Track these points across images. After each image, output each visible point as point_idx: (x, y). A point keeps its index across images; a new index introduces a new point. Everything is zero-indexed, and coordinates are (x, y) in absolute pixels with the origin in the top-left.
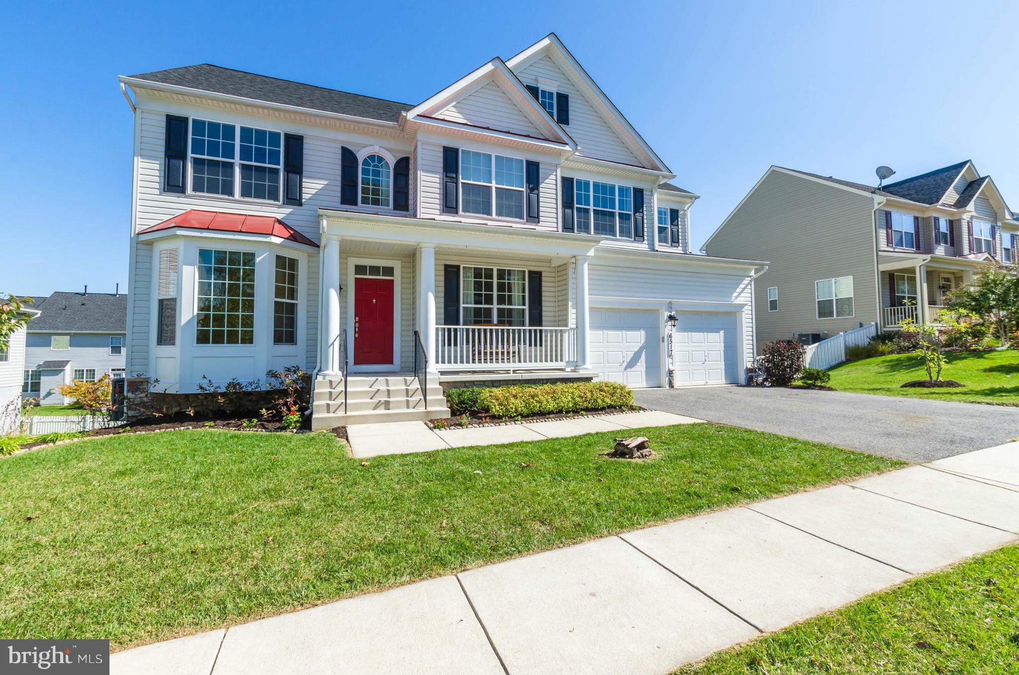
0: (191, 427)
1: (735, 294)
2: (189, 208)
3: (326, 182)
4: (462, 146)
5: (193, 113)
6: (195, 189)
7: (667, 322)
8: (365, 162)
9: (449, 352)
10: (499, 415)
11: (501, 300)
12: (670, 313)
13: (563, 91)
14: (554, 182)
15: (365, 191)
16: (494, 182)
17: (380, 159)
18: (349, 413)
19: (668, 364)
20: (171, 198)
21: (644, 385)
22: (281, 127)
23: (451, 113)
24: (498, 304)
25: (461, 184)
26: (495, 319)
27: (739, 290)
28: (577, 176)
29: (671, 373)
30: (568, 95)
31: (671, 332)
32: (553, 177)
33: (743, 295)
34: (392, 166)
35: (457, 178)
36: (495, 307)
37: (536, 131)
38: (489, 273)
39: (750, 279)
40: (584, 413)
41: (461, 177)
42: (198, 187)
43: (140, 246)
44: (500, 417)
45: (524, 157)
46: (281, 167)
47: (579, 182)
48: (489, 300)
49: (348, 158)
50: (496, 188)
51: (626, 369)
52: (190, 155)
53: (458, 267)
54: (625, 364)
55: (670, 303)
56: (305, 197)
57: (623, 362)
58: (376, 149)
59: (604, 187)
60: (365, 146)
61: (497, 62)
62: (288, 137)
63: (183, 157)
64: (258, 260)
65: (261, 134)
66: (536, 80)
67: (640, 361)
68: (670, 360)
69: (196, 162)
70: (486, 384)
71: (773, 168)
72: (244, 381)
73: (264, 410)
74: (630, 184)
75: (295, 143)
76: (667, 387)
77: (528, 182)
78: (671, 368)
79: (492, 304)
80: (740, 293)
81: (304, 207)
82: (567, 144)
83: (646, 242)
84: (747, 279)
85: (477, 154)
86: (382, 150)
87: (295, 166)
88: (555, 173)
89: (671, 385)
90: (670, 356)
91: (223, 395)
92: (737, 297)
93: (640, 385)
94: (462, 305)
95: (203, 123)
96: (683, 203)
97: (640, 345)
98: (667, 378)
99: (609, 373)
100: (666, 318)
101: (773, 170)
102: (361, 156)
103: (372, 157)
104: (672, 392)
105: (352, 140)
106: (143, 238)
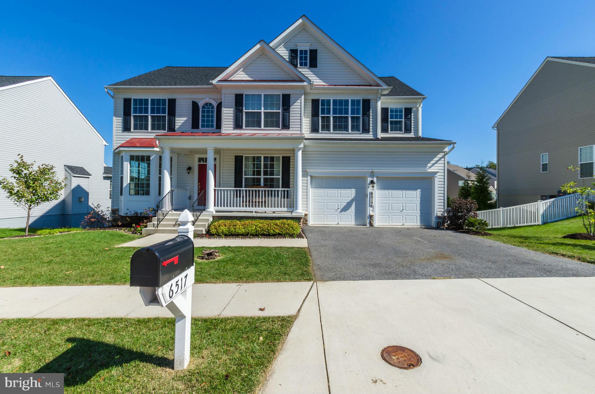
0: (118, 230)
1: (429, 165)
2: (132, 137)
3: (185, 119)
4: (245, 92)
5: (134, 96)
6: (135, 129)
7: (370, 185)
8: (203, 107)
9: (237, 200)
10: (214, 234)
11: (266, 173)
12: (372, 179)
13: (313, 48)
14: (300, 104)
15: (203, 121)
16: (263, 108)
17: (210, 104)
18: (159, 228)
19: (370, 211)
20: (126, 134)
21: (354, 223)
22: (166, 96)
23: (241, 76)
24: (264, 175)
25: (244, 113)
26: (262, 184)
27: (433, 162)
28: (321, 98)
29: (371, 217)
30: (317, 50)
31: (372, 191)
32: (299, 101)
33: (436, 165)
34: (215, 107)
35: (242, 110)
36: (262, 177)
37: (288, 76)
38: (259, 158)
39: (443, 154)
40: (260, 236)
41: (244, 108)
42: (135, 128)
43: (116, 155)
44: (213, 235)
45: (280, 93)
46: (166, 115)
47: (323, 101)
48: (259, 173)
49: (195, 105)
50: (264, 112)
51: (341, 212)
52: (132, 114)
53: (242, 157)
54: (340, 210)
55: (372, 172)
56: (177, 127)
57: (338, 208)
58: (207, 100)
59: (341, 101)
60: (203, 99)
61: (262, 43)
62: (169, 100)
63: (130, 115)
64: (151, 159)
65: (158, 100)
66: (296, 45)
67: (350, 209)
68: (371, 209)
69: (134, 116)
70: (238, 218)
71: (548, 59)
72: (139, 212)
73: (134, 224)
74: (360, 98)
75: (172, 103)
76: (368, 226)
77: (283, 105)
78: (372, 213)
79: (260, 175)
80: (434, 164)
81: (176, 132)
82: (305, 81)
83: (371, 133)
84: (440, 154)
85: (253, 95)
86: (211, 100)
87: (172, 113)
88: (300, 99)
89: (371, 225)
90: (371, 206)
91: (129, 217)
92: (430, 167)
93: (349, 223)
94: (244, 177)
95: (137, 99)
96: (416, 103)
97: (350, 199)
98: (368, 220)
99: (328, 215)
100: (369, 182)
101: (548, 61)
102: (201, 104)
103: (206, 104)
104: (372, 228)
105: (196, 97)
106: (116, 151)
